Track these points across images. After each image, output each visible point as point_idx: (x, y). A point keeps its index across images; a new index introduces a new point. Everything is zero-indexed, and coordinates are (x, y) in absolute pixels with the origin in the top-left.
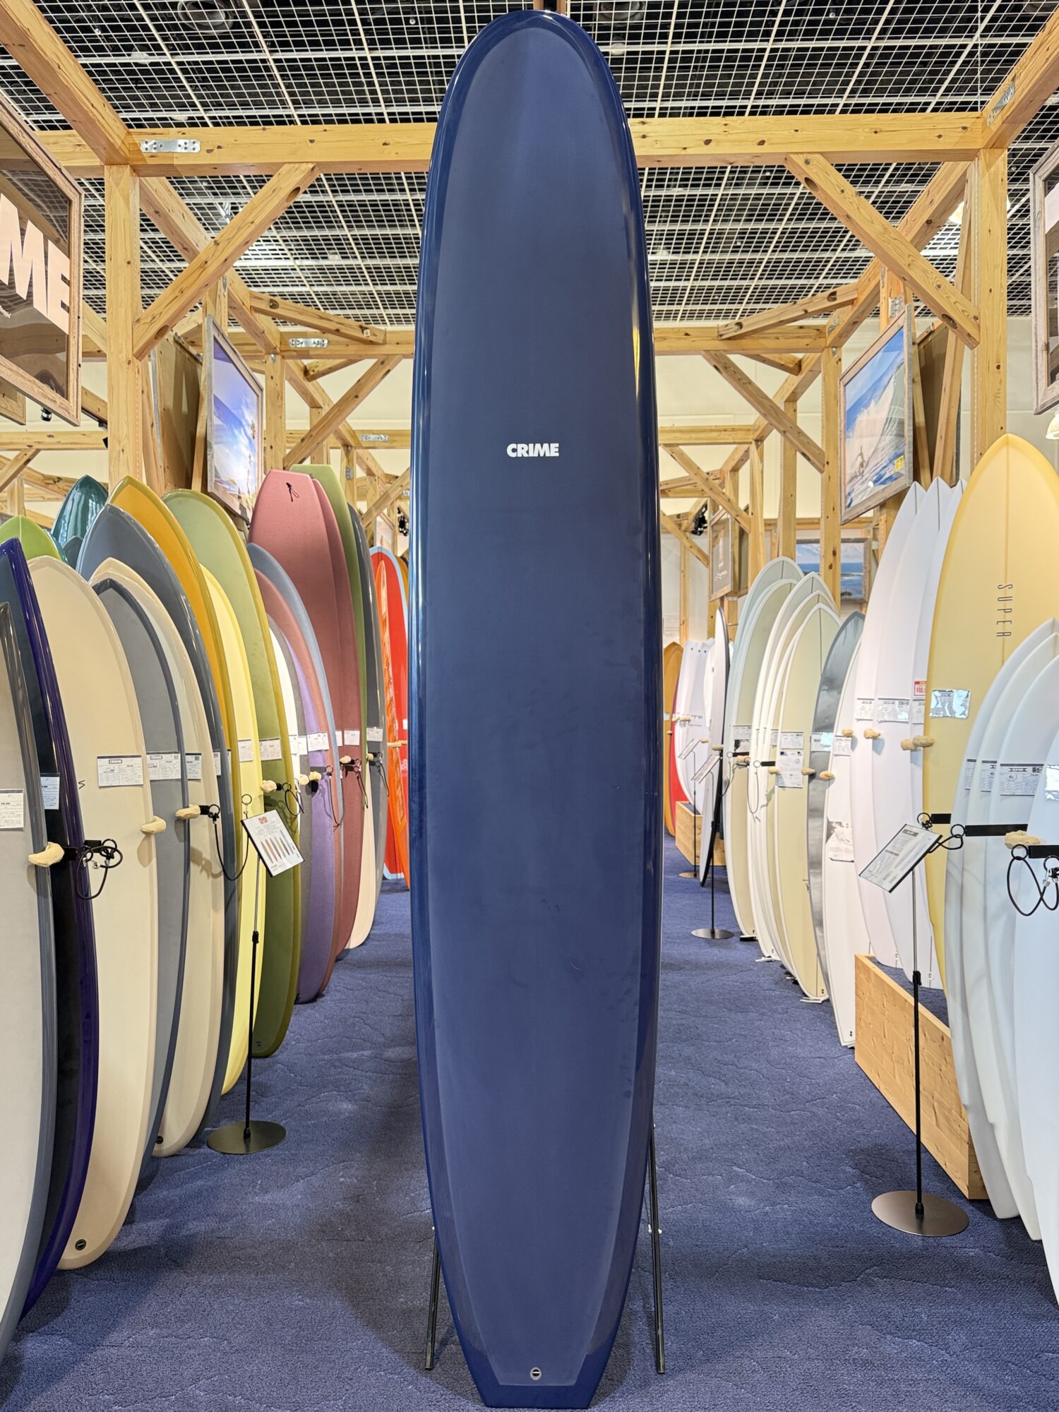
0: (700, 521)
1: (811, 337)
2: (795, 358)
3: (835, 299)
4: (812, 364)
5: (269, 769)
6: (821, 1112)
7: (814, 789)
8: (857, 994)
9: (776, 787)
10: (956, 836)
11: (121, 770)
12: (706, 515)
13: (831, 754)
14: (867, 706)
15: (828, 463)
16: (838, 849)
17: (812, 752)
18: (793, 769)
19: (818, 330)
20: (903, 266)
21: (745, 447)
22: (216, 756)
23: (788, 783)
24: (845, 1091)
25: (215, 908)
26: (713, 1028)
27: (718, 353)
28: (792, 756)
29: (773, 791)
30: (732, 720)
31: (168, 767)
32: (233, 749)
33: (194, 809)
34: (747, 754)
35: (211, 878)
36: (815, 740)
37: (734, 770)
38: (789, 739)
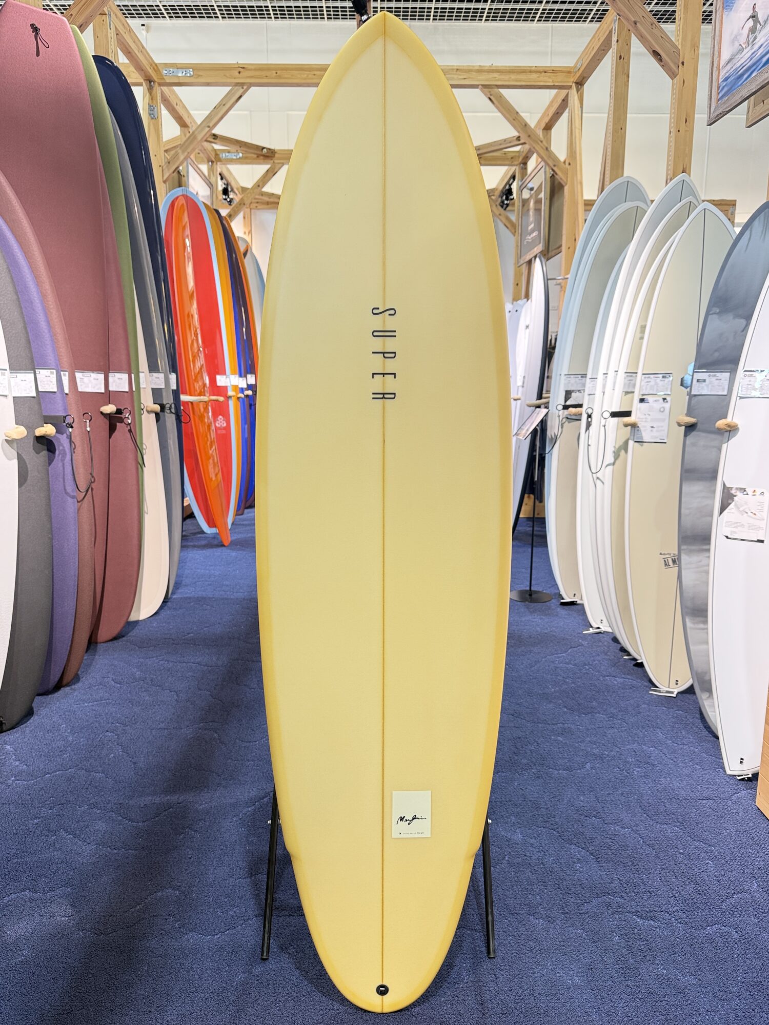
0: (507, 193)
9: (632, 442)
12: (514, 187)
13: (734, 397)
15: (683, 63)
16: (737, 524)
17: (693, 397)
18: (655, 419)
21: (564, 92)
23: (650, 436)
28: (655, 403)
30: (563, 368)
34: (580, 406)
36: (698, 381)
37: (562, 425)
38: (652, 383)
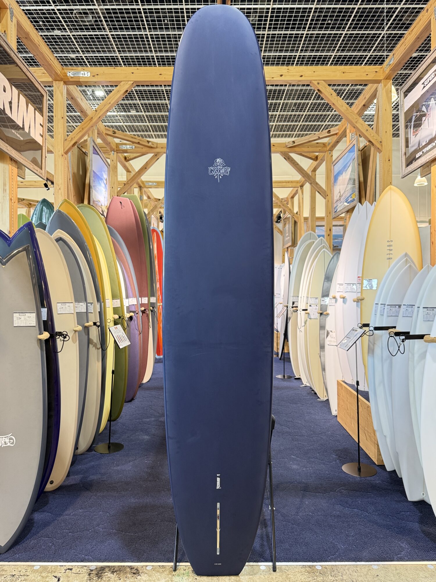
0: (279, 218)
1: (321, 147)
2: (315, 155)
3: (330, 133)
4: (322, 157)
5: (116, 310)
6: (324, 437)
7: (322, 319)
8: (338, 395)
9: (308, 319)
10: (370, 331)
11: (65, 308)
12: (281, 215)
13: (328, 306)
14: (341, 287)
15: (327, 195)
16: (331, 341)
17: (321, 305)
18: (314, 312)
19: (324, 144)
20: (354, 122)
21: (296, 189)
22: (98, 304)
23: (312, 317)
24: (333, 430)
25: (98, 361)
26: (284, 409)
27: (285, 153)
28: (314, 307)
29: (307, 320)
30: (291, 294)
31: (82, 307)
32: (104, 302)
33: (91, 323)
34: (297, 307)
35: (97, 350)
36: (322, 300)
37: (292, 313)
38: (313, 300)
